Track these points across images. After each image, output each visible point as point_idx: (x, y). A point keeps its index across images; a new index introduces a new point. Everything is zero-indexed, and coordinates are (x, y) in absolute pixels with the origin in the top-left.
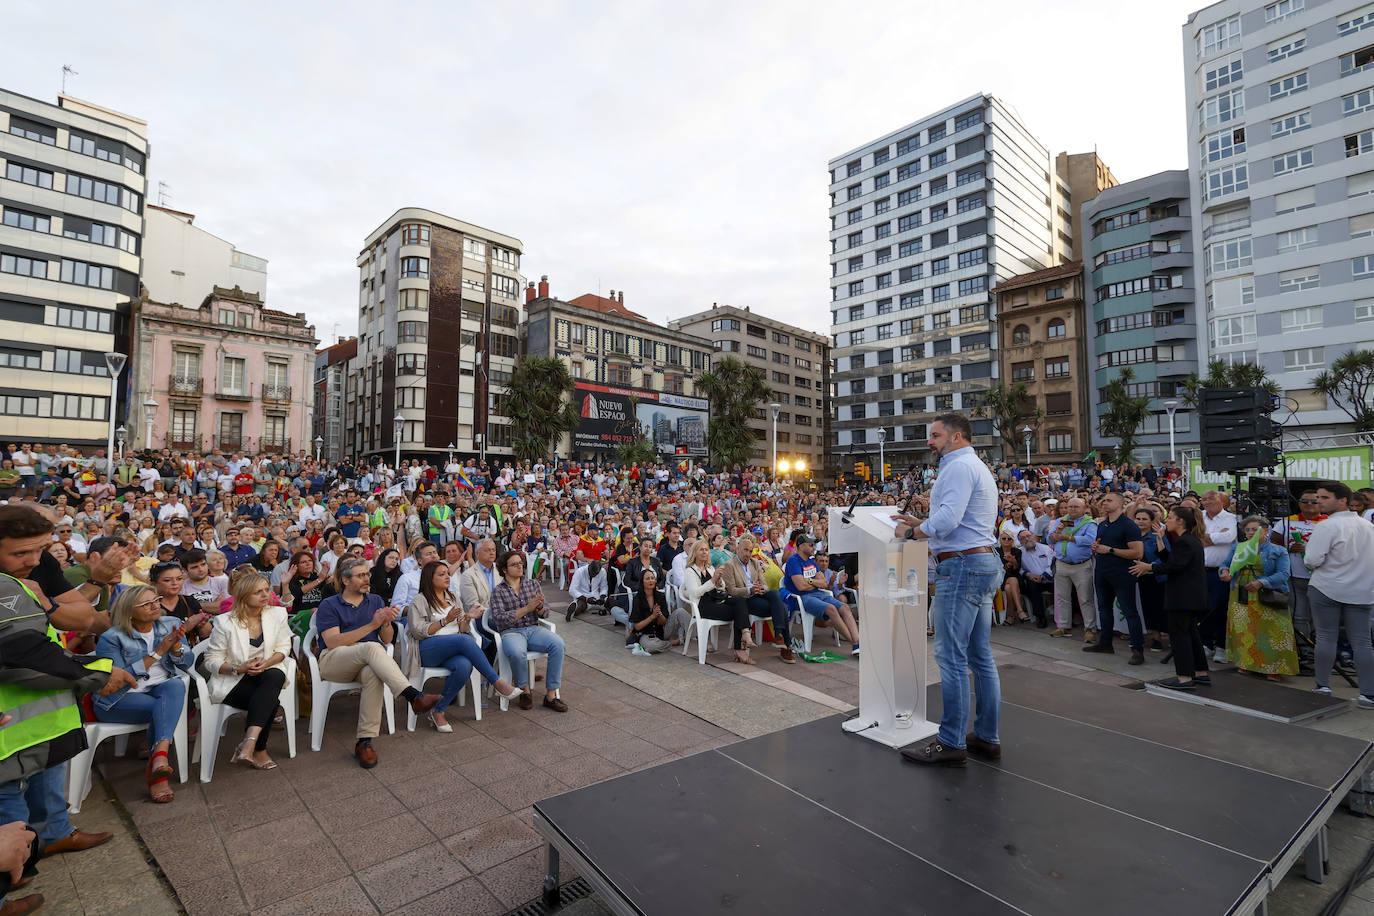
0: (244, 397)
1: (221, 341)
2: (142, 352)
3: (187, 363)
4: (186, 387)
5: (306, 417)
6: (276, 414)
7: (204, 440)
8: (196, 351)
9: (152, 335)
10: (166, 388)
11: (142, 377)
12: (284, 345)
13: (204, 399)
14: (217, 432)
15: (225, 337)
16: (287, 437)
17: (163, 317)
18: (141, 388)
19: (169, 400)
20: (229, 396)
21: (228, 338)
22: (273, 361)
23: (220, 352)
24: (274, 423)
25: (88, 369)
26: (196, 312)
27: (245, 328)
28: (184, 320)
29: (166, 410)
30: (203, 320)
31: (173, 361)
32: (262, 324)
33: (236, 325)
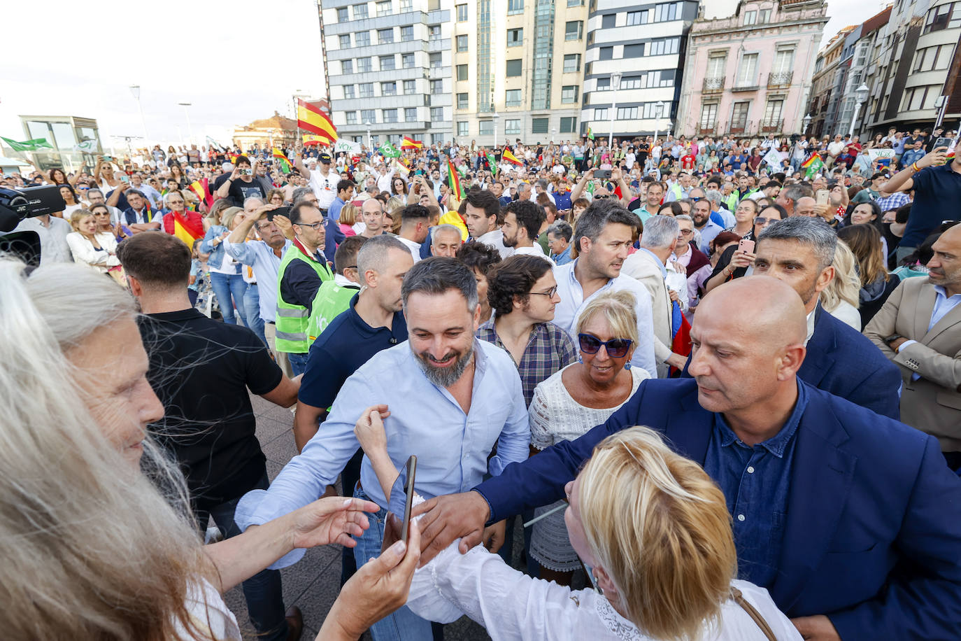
0: (753, 87)
1: (743, 41)
2: (688, 64)
3: (717, 66)
4: (713, 86)
5: (802, 98)
6: (776, 99)
7: (720, 125)
8: (724, 54)
9: (696, 49)
10: (700, 89)
11: (687, 82)
12: (795, 30)
13: (724, 94)
14: (729, 119)
15: (746, 36)
16: (782, 118)
17: (705, 32)
18: (686, 92)
19: (702, 97)
20: (741, 88)
21: (748, 37)
22: (782, 49)
23: (741, 51)
24: (774, 106)
25: (663, 83)
26: (728, 21)
27: (763, 24)
28: (719, 30)
29: (700, 106)
30: (732, 26)
31: (708, 67)
32: (778, 16)
33: (756, 23)
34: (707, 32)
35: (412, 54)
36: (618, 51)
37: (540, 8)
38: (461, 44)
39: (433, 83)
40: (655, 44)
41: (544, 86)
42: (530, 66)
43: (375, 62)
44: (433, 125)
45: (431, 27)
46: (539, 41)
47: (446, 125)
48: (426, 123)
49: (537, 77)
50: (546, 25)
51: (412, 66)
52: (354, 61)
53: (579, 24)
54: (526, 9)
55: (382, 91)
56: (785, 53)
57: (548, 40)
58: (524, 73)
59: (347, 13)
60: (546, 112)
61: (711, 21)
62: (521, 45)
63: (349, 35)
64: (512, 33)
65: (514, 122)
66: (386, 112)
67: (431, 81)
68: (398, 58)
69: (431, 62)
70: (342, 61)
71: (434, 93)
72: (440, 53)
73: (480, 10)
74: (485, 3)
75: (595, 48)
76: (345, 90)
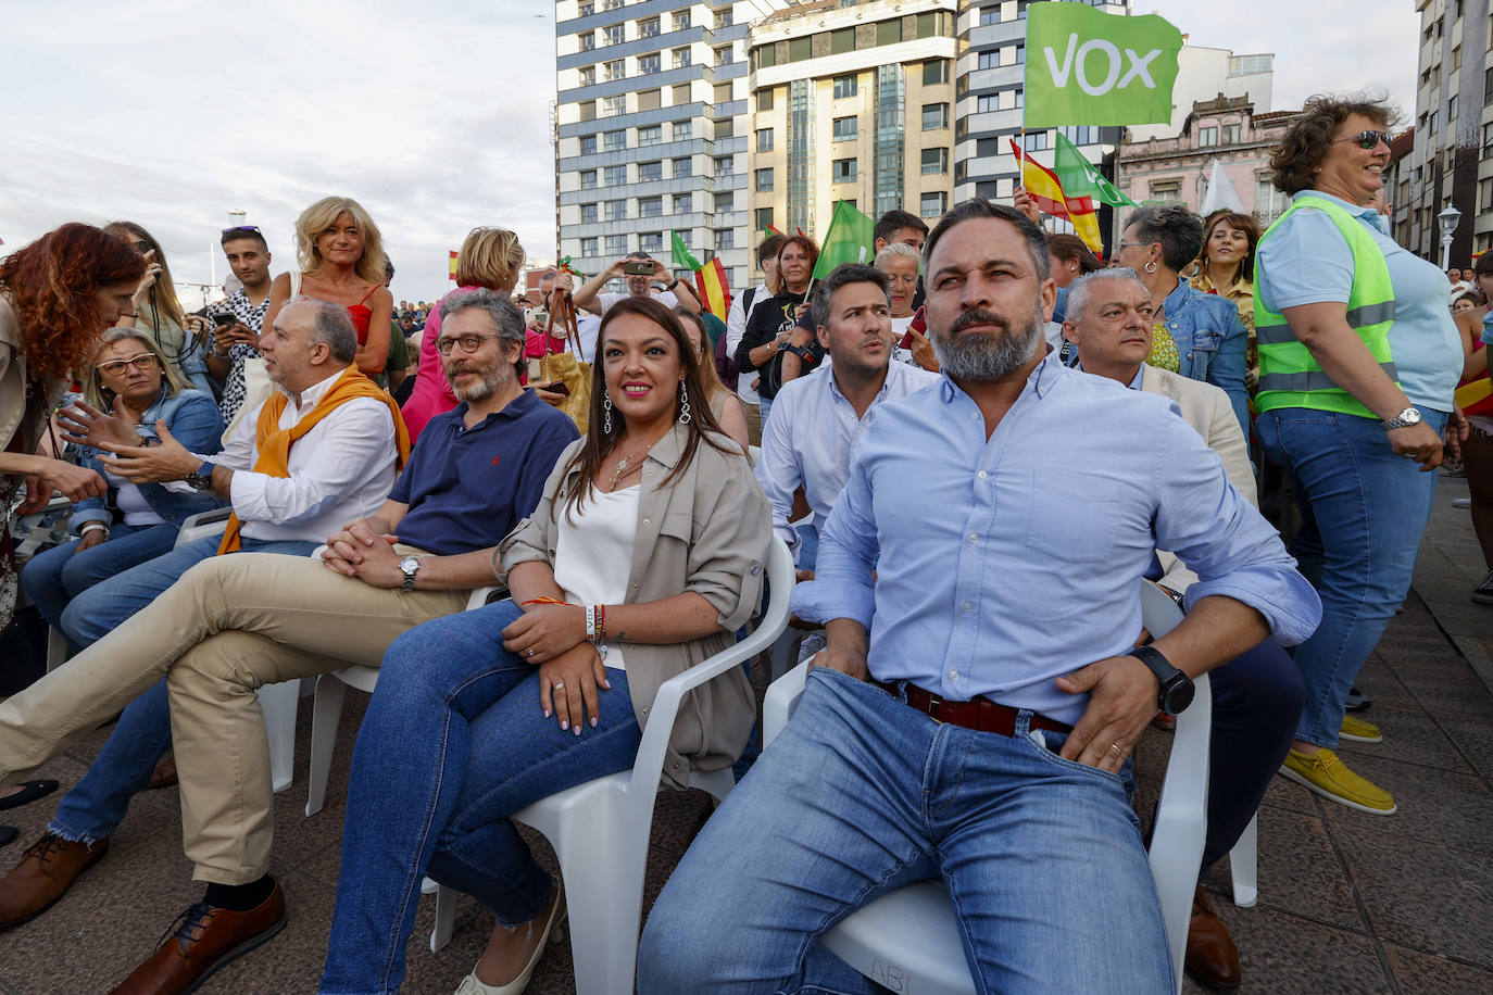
1: (1202, 168)
8: (1174, 186)
9: (1130, 179)
15: (1206, 162)
17: (1139, 157)
21: (1209, 162)
23: (1200, 182)
26: (1174, 141)
27: (1230, 144)
28: (1162, 154)
30: (1182, 149)
32: (1252, 133)
33: (1219, 144)
34: (1144, 156)
35: (689, 194)
37: (880, 131)
38: (762, 181)
39: (718, 235)
42: (869, 207)
43: (632, 207)
45: (718, 160)
46: (881, 174)
50: (891, 154)
51: (688, 210)
52: (601, 206)
53: (941, 151)
54: (861, 133)
57: (895, 173)
59: (595, 143)
61: (1147, 143)
62: (855, 181)
63: (596, 171)
64: (839, 166)
67: (716, 231)
68: (667, 202)
69: (716, 206)
70: (583, 206)
71: (720, 248)
72: (731, 193)
73: (792, 136)
74: (800, 127)
75: (968, 184)
76: (583, 245)
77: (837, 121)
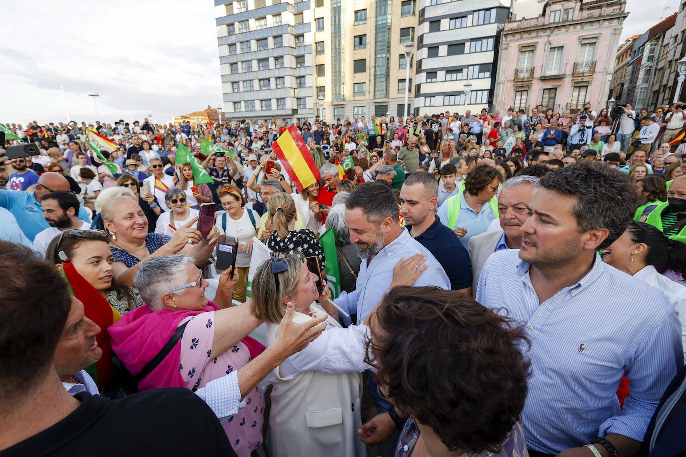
0: (559, 75)
1: (549, 36)
2: (502, 57)
3: (526, 59)
4: (524, 75)
5: (605, 84)
6: (581, 85)
7: (531, 107)
8: (533, 48)
9: (508, 44)
10: (512, 78)
11: (501, 72)
12: (596, 26)
13: (534, 82)
14: (539, 103)
15: (552, 32)
17: (515, 30)
18: (500, 81)
19: (514, 85)
20: (549, 76)
21: (554, 33)
22: (585, 42)
23: (547, 45)
24: (579, 92)
25: (482, 75)
26: (535, 20)
27: (567, 21)
28: (528, 28)
29: (512, 92)
30: (539, 25)
31: (518, 59)
32: (580, 13)
33: (561, 21)
34: (517, 30)
35: (282, 57)
36: (443, 50)
37: (379, 18)
38: (319, 49)
39: (298, 80)
40: (473, 44)
41: (384, 80)
42: (373, 64)
43: (255, 64)
44: (299, 112)
45: (297, 37)
46: (379, 44)
47: (308, 112)
48: (293, 110)
49: (378, 73)
50: (384, 32)
51: (282, 66)
52: (239, 64)
53: (411, 30)
54: (369, 20)
55: (260, 86)
56: (588, 46)
57: (386, 43)
58: (368, 70)
59: (234, 29)
60: (386, 100)
61: (521, 21)
62: (365, 48)
63: (235, 45)
64: (358, 39)
65: (360, 109)
66: (263, 102)
67: (297, 78)
68: (271, 61)
69: (296, 63)
70: (231, 64)
71: (299, 87)
72: (303, 56)
73: (333, 22)
74: (337, 16)
75: (424, 49)
76: (233, 87)
77: (356, 12)
